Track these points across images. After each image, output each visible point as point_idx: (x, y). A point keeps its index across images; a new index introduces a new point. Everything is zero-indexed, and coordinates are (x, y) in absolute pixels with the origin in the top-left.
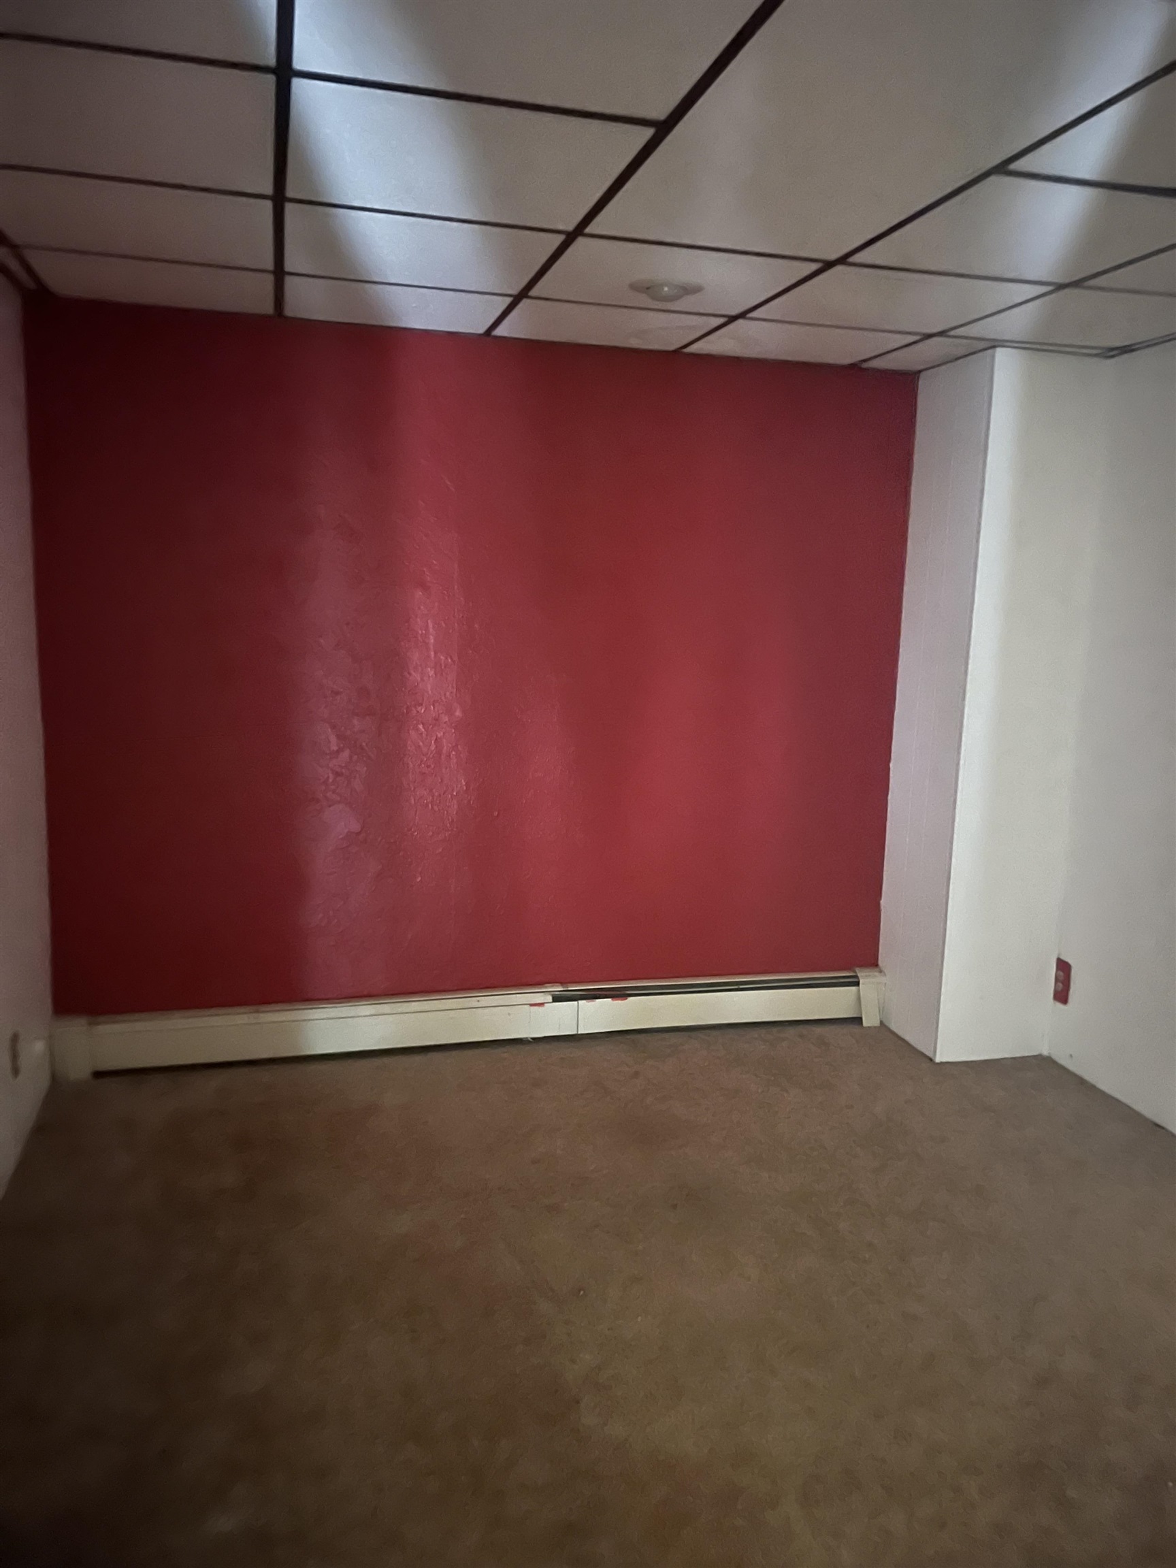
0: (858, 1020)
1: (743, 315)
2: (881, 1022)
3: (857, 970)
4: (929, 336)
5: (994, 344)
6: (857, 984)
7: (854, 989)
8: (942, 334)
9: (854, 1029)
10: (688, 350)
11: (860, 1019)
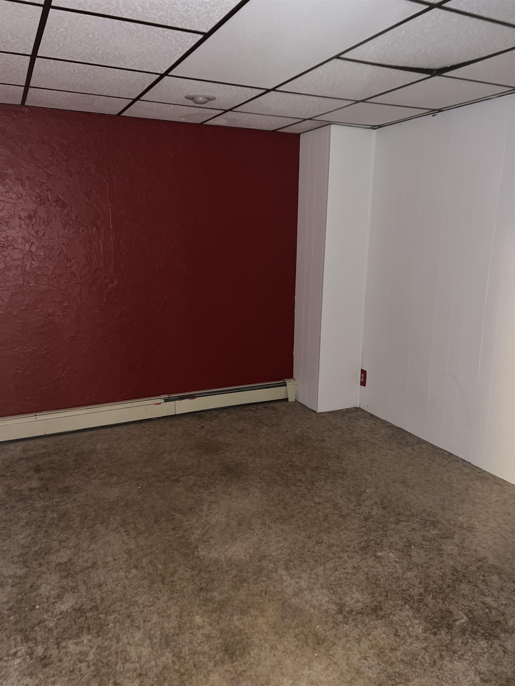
0: (286, 400)
1: (231, 110)
2: (296, 400)
3: (285, 379)
4: (305, 120)
5: (330, 123)
6: (286, 385)
7: (284, 387)
8: (310, 119)
9: (285, 403)
10: (206, 123)
11: (288, 398)
